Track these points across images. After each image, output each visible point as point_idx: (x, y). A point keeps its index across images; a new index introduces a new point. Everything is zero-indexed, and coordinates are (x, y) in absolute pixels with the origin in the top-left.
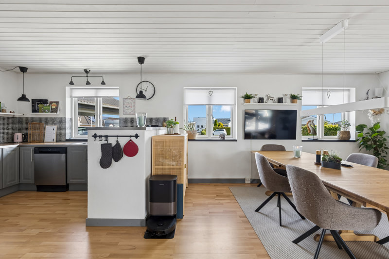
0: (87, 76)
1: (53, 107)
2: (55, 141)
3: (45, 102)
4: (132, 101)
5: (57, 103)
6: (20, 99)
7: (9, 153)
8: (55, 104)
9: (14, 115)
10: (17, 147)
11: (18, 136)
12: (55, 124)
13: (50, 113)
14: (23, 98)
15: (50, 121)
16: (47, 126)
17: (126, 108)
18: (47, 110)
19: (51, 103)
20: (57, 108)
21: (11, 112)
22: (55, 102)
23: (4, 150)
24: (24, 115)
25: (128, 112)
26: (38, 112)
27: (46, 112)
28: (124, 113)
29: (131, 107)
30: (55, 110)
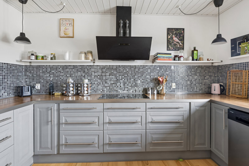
6: (214, 41)
7: (198, 108)
9: (212, 63)
10: (208, 102)
11: (215, 87)
14: (219, 39)
21: (208, 60)
23: (192, 103)
24: (222, 61)
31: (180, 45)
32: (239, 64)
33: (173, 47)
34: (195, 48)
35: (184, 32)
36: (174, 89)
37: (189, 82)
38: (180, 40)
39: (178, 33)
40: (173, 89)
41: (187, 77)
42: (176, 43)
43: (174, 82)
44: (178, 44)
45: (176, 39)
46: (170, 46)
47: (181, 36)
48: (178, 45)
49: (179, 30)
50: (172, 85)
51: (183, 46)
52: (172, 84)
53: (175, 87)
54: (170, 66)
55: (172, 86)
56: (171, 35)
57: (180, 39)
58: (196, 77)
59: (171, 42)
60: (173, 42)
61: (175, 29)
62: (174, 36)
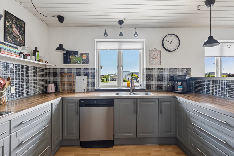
0: (121, 28)
1: (83, 58)
2: (85, 91)
3: (76, 53)
4: (158, 52)
5: (87, 54)
6: (58, 49)
7: (56, 107)
8: (85, 55)
9: (46, 66)
10: (61, 99)
11: (51, 87)
12: (85, 75)
13: (81, 64)
14: (61, 48)
15: (80, 72)
16: (77, 77)
17: (152, 59)
18: (78, 61)
19: (82, 54)
20: (88, 59)
21: (46, 62)
22: (85, 54)
23: (53, 104)
24: (55, 65)
25: (154, 63)
26: (70, 63)
27: (78, 63)
28: (151, 64)
29: (157, 58)
30: (86, 61)
31: (20, 40)
32: (67, 69)
33: (13, 40)
34: (36, 49)
35: (25, 26)
36: (14, 93)
37: (29, 84)
38: (20, 34)
39: (18, 25)
40: (12, 94)
41: (28, 78)
42: (16, 35)
43: (14, 85)
44: (18, 38)
45: (17, 30)
46: (8, 36)
47: (22, 30)
48: (19, 40)
49: (20, 21)
50: (10, 89)
51: (24, 42)
52: (10, 87)
53: (14, 92)
54: (9, 63)
55: (10, 91)
56: (11, 22)
57: (20, 32)
58: (34, 78)
59: (10, 32)
60: (12, 33)
61: (15, 17)
62: (13, 26)
